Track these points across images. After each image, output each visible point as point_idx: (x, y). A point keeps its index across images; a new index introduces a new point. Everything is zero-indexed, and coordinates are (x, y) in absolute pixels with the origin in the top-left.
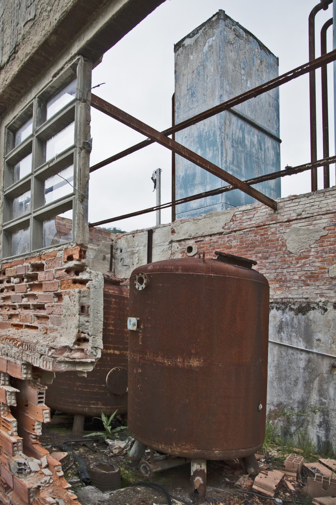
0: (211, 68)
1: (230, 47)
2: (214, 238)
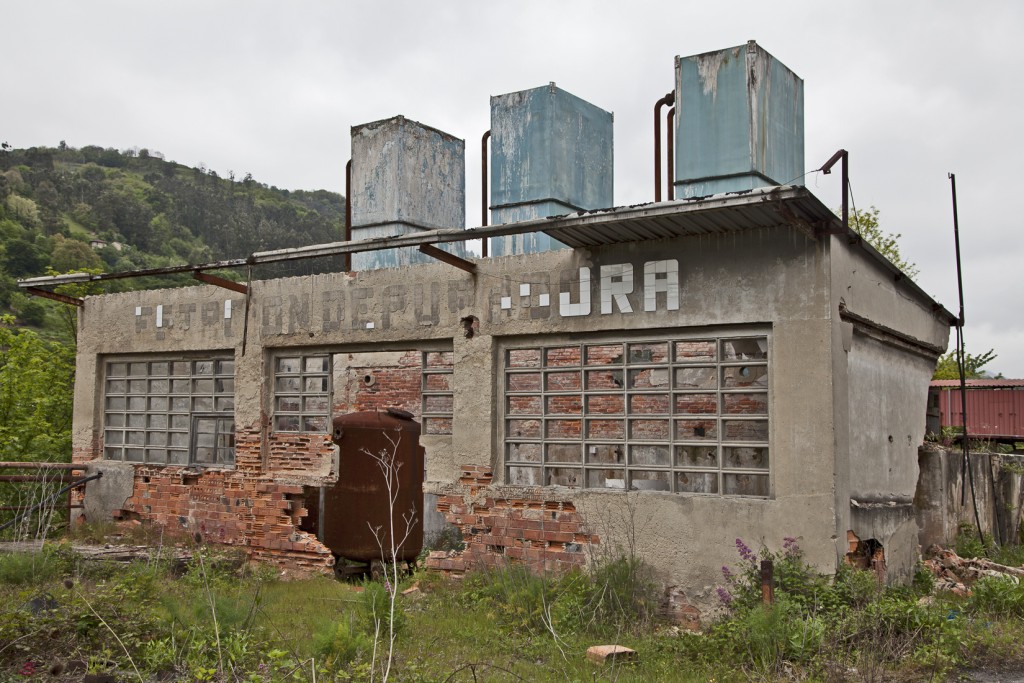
0: (390, 175)
1: (411, 153)
2: (391, 370)
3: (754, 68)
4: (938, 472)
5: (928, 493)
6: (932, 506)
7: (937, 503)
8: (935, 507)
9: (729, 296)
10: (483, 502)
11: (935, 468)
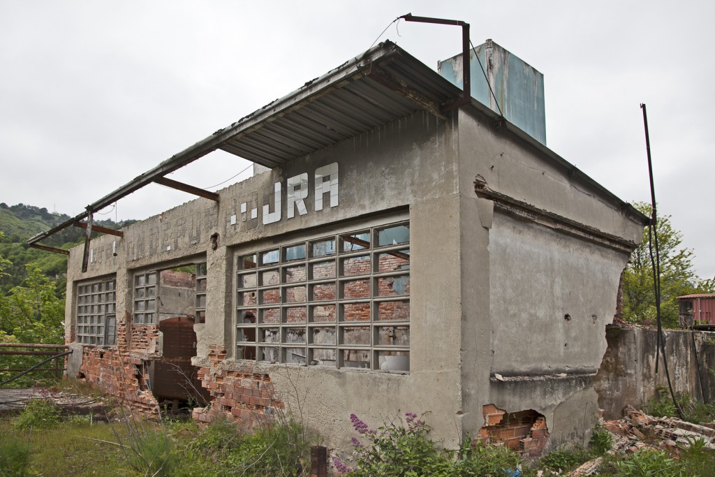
3: (491, 58)
4: (633, 346)
5: (624, 363)
6: (627, 374)
7: (632, 372)
8: (630, 375)
9: (375, 187)
10: (220, 373)
11: (630, 343)
